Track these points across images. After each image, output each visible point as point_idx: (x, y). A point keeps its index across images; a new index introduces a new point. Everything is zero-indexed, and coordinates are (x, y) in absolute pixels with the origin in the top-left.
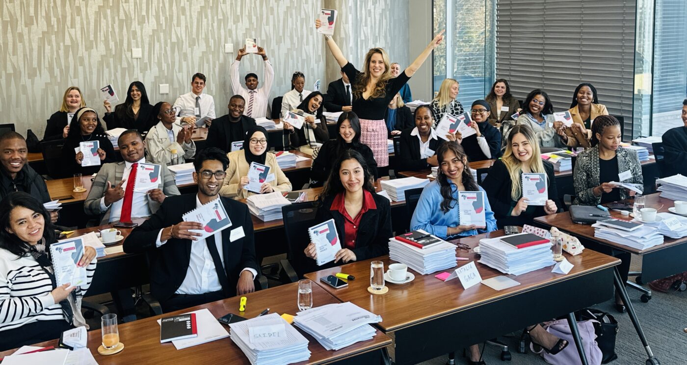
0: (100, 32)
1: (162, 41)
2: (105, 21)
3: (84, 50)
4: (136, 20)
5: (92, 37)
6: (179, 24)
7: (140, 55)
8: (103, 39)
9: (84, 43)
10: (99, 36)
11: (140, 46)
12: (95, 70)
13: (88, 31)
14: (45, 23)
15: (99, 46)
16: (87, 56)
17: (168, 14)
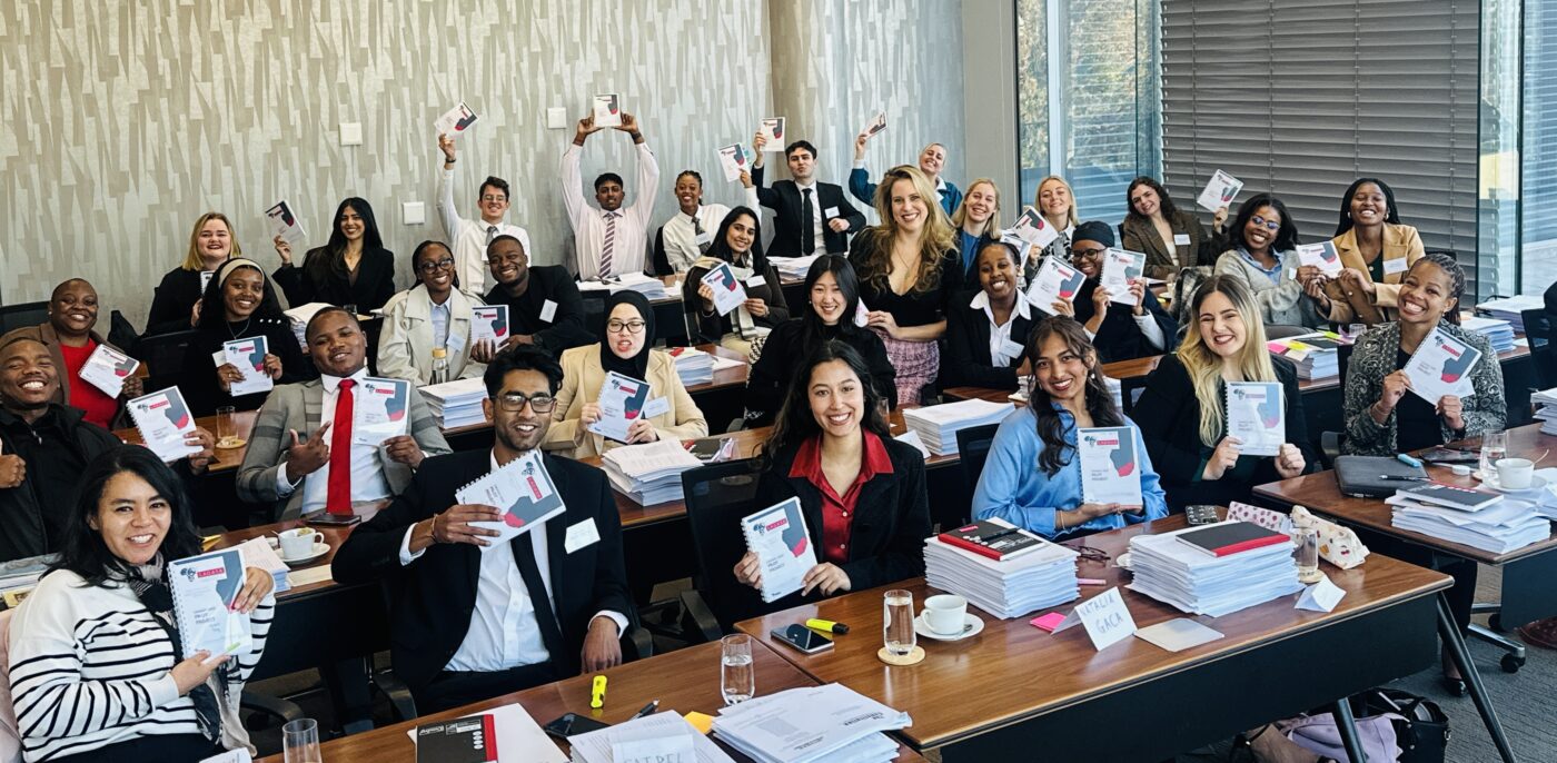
0: (268, 88)
1: (407, 104)
2: (278, 63)
3: (233, 128)
4: (348, 58)
5: (249, 100)
6: (443, 67)
7: (358, 139)
8: (274, 103)
9: (232, 114)
10: (265, 97)
11: (358, 117)
12: (258, 175)
13: (242, 88)
14: (144, 71)
15: (265, 119)
16: (241, 143)
17: (417, 44)
